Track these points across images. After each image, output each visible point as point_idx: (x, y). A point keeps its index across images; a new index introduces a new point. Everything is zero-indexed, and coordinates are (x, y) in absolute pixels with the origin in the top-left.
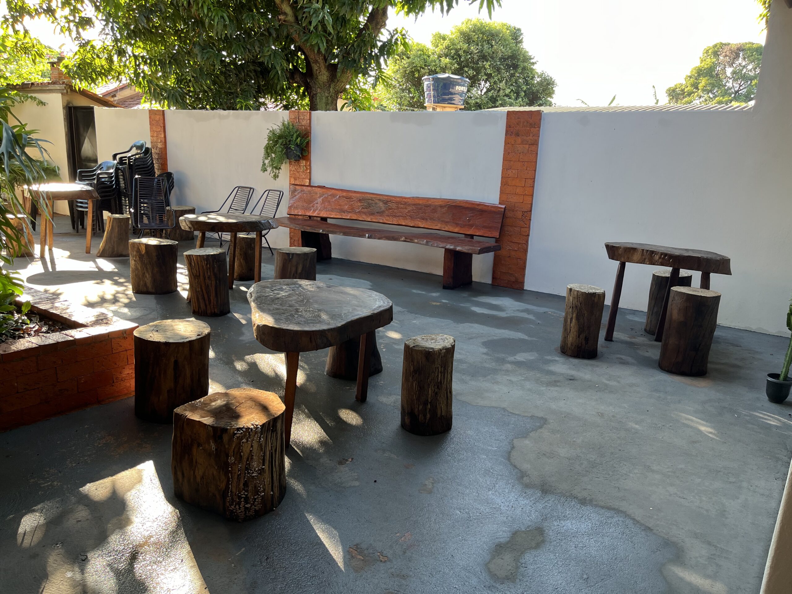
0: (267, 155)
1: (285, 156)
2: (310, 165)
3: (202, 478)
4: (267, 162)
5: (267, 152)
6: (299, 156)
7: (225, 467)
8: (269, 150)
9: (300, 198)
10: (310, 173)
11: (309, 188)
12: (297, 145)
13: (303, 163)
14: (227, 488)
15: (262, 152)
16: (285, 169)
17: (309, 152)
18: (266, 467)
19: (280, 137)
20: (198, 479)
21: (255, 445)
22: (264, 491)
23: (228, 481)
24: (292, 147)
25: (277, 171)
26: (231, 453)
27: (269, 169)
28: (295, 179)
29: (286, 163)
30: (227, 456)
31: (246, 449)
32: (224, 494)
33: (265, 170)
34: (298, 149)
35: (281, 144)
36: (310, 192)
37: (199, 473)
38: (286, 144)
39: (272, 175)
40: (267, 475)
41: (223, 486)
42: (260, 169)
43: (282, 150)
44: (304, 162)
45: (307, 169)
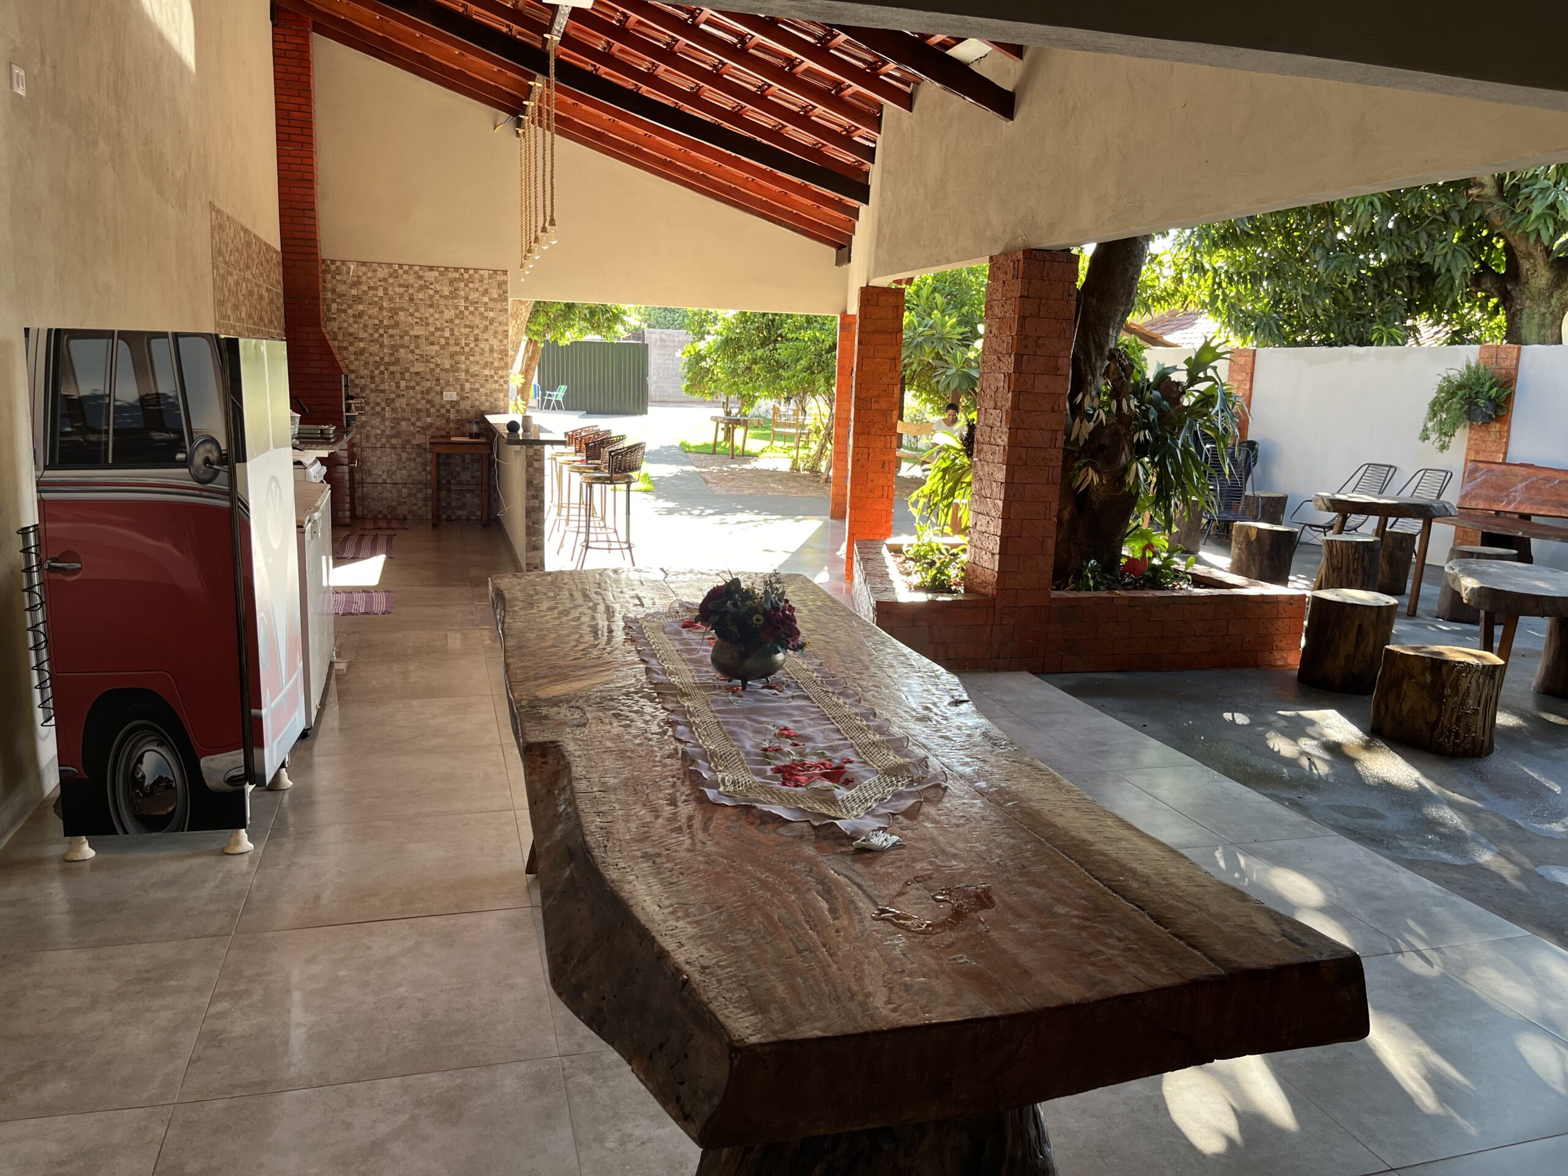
0: (1434, 414)
1: (1465, 416)
2: (1508, 431)
3: (1410, 711)
4: (1430, 425)
5: (1433, 410)
6: (1490, 416)
7: (1438, 699)
8: (1436, 407)
9: (1485, 481)
10: (1507, 443)
11: (1503, 467)
12: (1489, 399)
13: (1496, 427)
14: (1438, 719)
15: (1425, 410)
16: (1461, 437)
17: (1509, 410)
18: (1481, 709)
19: (1461, 386)
20: (1404, 713)
21: (1473, 682)
22: (1475, 732)
23: (1441, 712)
24: (1481, 402)
25: (1447, 439)
26: (1448, 685)
27: (1434, 436)
28: (1477, 453)
29: (1465, 427)
30: (1444, 687)
31: (1464, 684)
32: (1434, 726)
33: (1425, 437)
34: (1490, 406)
35: (1461, 398)
36: (1504, 474)
37: (1406, 707)
38: (1470, 397)
39: (1438, 444)
40: (1480, 717)
41: (1433, 718)
42: (1418, 435)
43: (1462, 407)
44: (1498, 425)
45: (1501, 437)
